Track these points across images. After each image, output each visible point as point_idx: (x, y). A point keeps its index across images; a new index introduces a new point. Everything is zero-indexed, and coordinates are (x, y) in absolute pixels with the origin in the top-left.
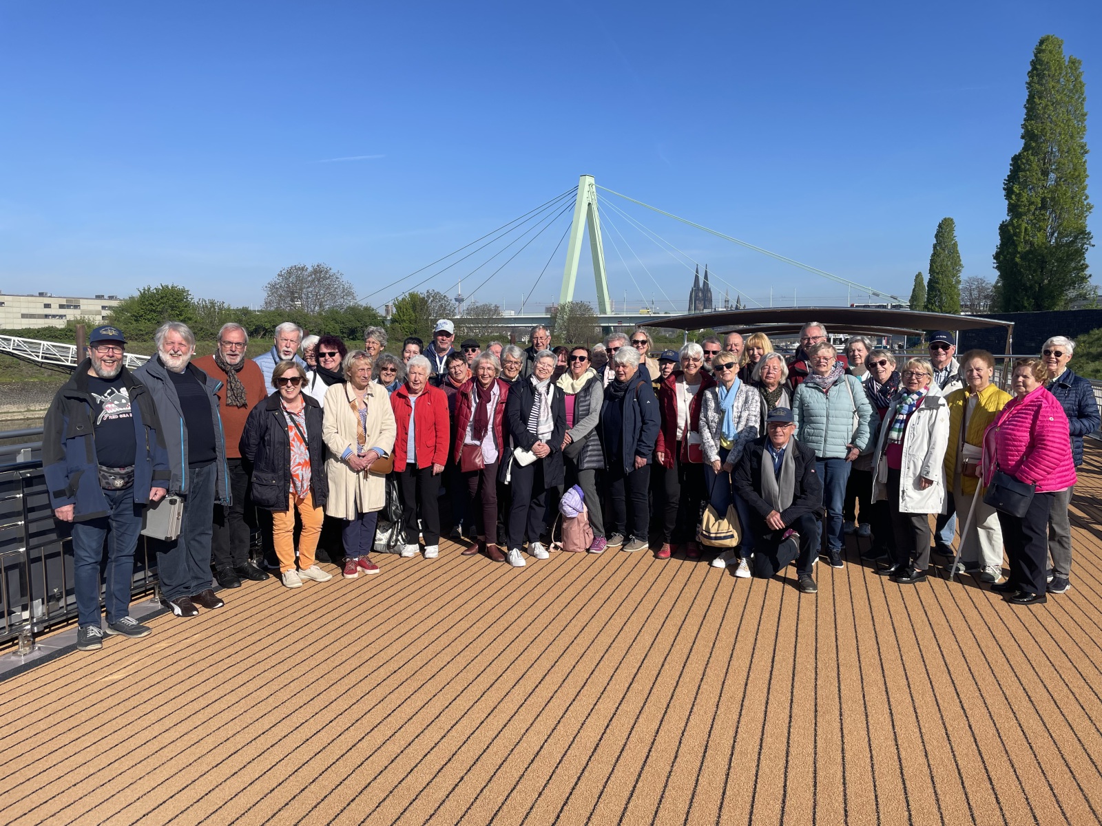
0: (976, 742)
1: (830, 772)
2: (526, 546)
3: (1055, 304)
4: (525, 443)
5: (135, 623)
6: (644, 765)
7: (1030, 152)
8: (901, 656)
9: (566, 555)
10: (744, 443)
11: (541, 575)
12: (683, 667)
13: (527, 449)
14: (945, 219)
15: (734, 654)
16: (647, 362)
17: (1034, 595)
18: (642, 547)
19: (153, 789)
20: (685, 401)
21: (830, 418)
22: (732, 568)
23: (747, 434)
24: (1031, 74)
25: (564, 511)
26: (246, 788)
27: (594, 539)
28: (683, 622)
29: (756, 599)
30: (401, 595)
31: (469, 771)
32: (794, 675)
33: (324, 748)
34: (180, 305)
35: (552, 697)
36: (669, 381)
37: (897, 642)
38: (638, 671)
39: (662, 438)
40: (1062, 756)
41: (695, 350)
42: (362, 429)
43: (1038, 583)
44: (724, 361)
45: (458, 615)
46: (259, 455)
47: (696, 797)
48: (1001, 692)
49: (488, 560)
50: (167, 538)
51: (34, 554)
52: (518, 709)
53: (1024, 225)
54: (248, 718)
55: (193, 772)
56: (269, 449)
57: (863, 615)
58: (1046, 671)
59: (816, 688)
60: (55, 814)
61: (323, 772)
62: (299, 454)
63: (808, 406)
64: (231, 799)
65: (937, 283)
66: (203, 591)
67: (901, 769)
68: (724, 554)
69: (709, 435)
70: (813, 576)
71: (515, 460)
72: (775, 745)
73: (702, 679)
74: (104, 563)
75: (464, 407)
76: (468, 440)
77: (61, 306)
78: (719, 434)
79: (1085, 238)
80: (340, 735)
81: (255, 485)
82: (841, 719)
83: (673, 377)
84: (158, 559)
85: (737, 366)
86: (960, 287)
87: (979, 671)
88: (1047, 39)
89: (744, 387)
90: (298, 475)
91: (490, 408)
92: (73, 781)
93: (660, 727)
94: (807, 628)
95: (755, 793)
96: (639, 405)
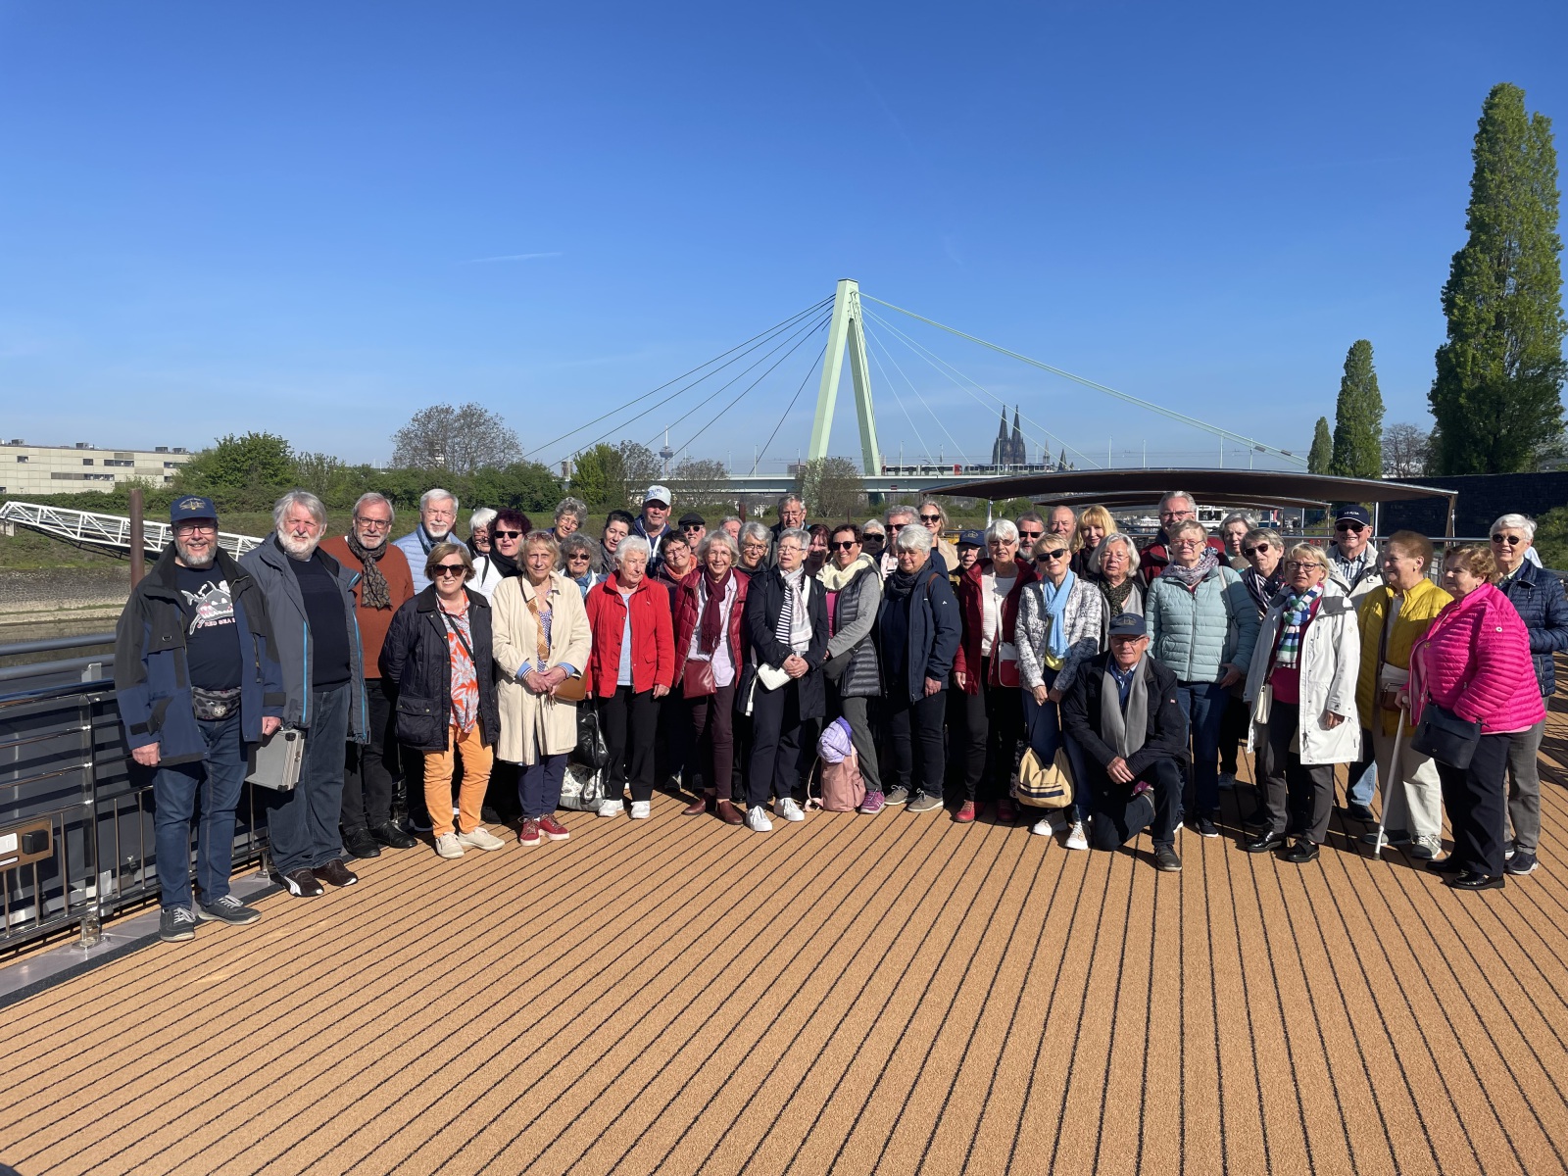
0: (1405, 1078)
1: (1203, 1117)
2: (772, 803)
3: (1516, 465)
4: (774, 658)
5: (238, 904)
6: (946, 1103)
7: (1478, 248)
8: (1301, 960)
9: (828, 816)
10: (1079, 661)
11: (795, 844)
12: (997, 972)
13: (776, 665)
14: (1358, 342)
15: (1067, 955)
16: (940, 546)
17: (1486, 877)
18: (934, 806)
19: (277, 1128)
20: (995, 600)
21: (1198, 627)
22: (1062, 835)
23: (1082, 649)
24: (1478, 138)
25: (824, 753)
26: (403, 1128)
27: (867, 793)
28: (995, 910)
29: (1097, 879)
30: (601, 869)
31: (705, 1109)
32: (1150, 984)
33: (506, 1076)
34: (275, 461)
35: (816, 1011)
36: (972, 573)
37: (1295, 940)
38: (934, 975)
39: (962, 652)
40: (1524, 1097)
41: (1006, 529)
42: (543, 639)
43: (1491, 859)
44: (1050, 547)
45: (680, 898)
46: (406, 674)
47: (1018, 1148)
48: (1440, 1010)
49: (718, 823)
50: (280, 787)
51: (103, 808)
52: (769, 1027)
53: (1471, 352)
54: (400, 1035)
55: (331, 1106)
56: (422, 667)
57: (1246, 903)
58: (1503, 982)
59: (1181, 1003)
60: (146, 1161)
61: (507, 1108)
62: (463, 671)
63: (1167, 610)
64: (385, 1142)
65: (1349, 433)
66: (330, 862)
67: (1301, 1112)
68: (1050, 816)
69: (1030, 649)
70: (1176, 847)
71: (759, 681)
72: (1126, 1079)
73: (1023, 988)
74: (196, 820)
75: (688, 608)
76: (693, 653)
77: (108, 463)
78: (1044, 650)
79: (1559, 370)
80: (527, 1059)
81: (402, 715)
82: (1217, 1045)
83: (978, 567)
84: (269, 816)
85: (1069, 553)
86: (1381, 438)
87: (1409, 981)
88: (1502, 89)
89: (1081, 584)
90: (461, 701)
91: (724, 608)
92: (168, 1117)
93: (966, 1053)
94: (1167, 920)
95: (1099, 1143)
96: (932, 606)
